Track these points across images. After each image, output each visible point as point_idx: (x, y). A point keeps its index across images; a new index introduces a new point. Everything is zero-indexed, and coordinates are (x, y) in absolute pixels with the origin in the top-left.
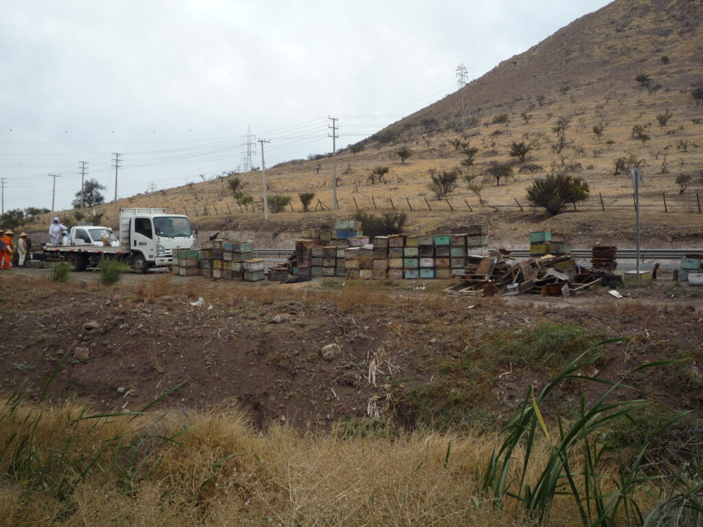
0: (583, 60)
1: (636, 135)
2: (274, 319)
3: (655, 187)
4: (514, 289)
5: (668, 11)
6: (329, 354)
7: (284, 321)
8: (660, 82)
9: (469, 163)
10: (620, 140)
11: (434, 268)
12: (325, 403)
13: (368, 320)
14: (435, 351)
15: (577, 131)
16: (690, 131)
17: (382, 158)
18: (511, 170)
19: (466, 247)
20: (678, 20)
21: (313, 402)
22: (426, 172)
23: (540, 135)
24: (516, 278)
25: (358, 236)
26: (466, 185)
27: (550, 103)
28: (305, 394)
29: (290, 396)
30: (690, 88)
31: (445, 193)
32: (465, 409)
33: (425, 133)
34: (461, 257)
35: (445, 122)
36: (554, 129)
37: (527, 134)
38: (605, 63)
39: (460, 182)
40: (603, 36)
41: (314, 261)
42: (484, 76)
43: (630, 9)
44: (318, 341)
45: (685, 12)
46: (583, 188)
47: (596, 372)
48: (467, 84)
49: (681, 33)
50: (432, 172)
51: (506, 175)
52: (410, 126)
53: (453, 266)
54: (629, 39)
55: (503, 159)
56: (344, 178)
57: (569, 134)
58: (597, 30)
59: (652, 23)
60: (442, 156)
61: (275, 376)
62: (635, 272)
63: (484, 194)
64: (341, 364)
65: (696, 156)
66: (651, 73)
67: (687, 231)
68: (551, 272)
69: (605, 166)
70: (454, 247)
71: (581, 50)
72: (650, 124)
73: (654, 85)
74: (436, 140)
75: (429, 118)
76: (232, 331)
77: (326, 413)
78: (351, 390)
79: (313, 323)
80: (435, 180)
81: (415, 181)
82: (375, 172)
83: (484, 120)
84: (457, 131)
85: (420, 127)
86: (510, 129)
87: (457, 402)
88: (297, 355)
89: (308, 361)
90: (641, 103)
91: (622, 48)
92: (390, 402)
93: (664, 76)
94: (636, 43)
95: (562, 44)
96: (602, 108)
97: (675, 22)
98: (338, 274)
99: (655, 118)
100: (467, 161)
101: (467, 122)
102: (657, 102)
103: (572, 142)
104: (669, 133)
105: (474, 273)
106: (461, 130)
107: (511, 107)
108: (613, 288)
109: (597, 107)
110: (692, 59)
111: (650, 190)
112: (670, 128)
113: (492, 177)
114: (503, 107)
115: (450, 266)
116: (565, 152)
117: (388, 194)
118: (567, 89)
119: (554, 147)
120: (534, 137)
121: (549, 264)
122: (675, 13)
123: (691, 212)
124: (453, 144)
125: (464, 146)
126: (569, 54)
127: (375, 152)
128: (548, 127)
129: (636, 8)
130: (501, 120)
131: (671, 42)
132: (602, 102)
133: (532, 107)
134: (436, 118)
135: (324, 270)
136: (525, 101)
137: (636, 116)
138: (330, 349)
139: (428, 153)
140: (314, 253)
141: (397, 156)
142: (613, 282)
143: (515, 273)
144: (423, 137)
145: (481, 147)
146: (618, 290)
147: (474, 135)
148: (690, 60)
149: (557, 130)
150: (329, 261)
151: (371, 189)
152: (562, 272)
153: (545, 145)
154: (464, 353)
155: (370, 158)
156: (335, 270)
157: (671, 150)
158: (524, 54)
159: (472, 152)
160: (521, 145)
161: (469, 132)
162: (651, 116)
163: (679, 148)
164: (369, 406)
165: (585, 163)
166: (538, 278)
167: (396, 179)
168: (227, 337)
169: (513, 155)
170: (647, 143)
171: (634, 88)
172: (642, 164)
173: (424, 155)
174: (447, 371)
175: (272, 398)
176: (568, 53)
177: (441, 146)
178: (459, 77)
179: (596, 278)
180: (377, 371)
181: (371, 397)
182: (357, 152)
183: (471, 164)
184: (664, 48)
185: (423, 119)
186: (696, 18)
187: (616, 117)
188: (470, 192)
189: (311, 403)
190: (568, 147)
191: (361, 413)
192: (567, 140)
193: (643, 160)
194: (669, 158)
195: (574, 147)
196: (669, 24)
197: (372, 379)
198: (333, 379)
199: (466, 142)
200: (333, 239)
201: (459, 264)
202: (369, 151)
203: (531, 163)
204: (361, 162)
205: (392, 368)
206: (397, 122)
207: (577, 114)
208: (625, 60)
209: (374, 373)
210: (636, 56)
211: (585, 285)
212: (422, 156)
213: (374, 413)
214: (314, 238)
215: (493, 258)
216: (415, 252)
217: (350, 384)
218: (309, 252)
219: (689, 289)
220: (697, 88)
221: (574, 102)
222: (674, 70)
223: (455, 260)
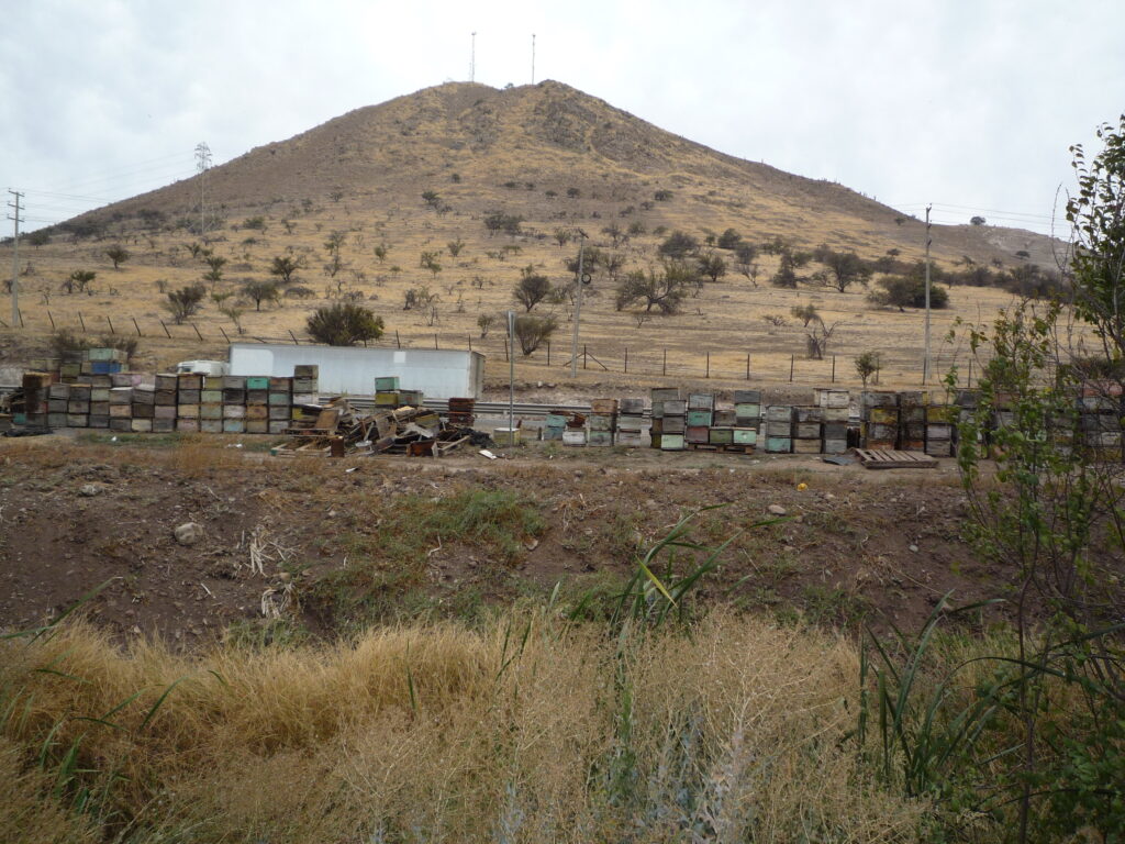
0: (360, 163)
1: (425, 263)
2: (85, 491)
3: (452, 328)
4: (368, 448)
5: (461, 120)
6: (188, 537)
7: (99, 493)
8: (449, 203)
9: (214, 277)
10: (407, 268)
11: (245, 419)
12: (196, 603)
13: (232, 489)
14: (339, 527)
15: (354, 251)
16: (483, 266)
17: (83, 258)
18: (276, 293)
19: (291, 393)
20: (471, 133)
21: (178, 604)
22: (152, 284)
23: (308, 251)
24: (368, 434)
25: (123, 371)
26: (214, 306)
27: (319, 211)
28: (163, 593)
29: (141, 599)
30: (482, 215)
31: (185, 316)
32: (397, 596)
33: (144, 229)
34: (285, 406)
35: (175, 218)
36: (326, 245)
37: (290, 247)
38: (387, 170)
39: (205, 302)
40: (385, 137)
41: (53, 405)
42: (231, 163)
43: (418, 109)
44: (164, 520)
45: (479, 124)
46: (376, 324)
47: (536, 543)
48: (207, 170)
49: (474, 150)
50: (161, 285)
51: (270, 298)
52: (121, 216)
53: (271, 417)
54: (417, 146)
55: (262, 276)
56: (22, 281)
57: (345, 254)
58: (378, 127)
59: (443, 131)
60: (174, 263)
61: (111, 572)
62: (508, 429)
63: (243, 320)
64: (207, 550)
65: (493, 295)
66: (440, 190)
67: (498, 382)
68: (412, 427)
69: (391, 298)
70: (275, 392)
71: (358, 150)
72: (441, 252)
73: (443, 206)
74: (164, 241)
75: (149, 208)
76: (23, 509)
77: (202, 617)
78: (230, 584)
79: (151, 495)
80: (172, 297)
81: (136, 295)
82: (73, 277)
83: (231, 222)
84: (193, 232)
85: (137, 220)
86: (267, 237)
87: (385, 588)
88: (139, 540)
89: (157, 548)
90: (428, 226)
91: (407, 156)
92: (292, 595)
93: (454, 196)
94: (423, 152)
95: (335, 139)
96: (383, 225)
97: (470, 135)
98: (93, 425)
99: (445, 246)
100: (212, 274)
101: (208, 221)
102: (446, 226)
103: (349, 264)
104: (462, 265)
105: (313, 426)
106: (200, 232)
107: (266, 209)
108: (484, 448)
109: (377, 223)
110: (486, 182)
111: (447, 331)
112: (462, 260)
113: (250, 300)
114: (256, 208)
115: (268, 416)
116: (340, 275)
117: (98, 311)
118: (340, 196)
119: (327, 268)
120: (299, 252)
121: (410, 418)
122: (468, 124)
123: (498, 360)
124: (190, 249)
125: (207, 253)
126: (343, 152)
127: (70, 248)
128: (318, 241)
129: (425, 111)
130: (255, 224)
131: (463, 158)
132: (384, 218)
133: (296, 213)
134: (161, 210)
135: (70, 417)
136: (286, 204)
137: (424, 240)
138: (188, 530)
139: (153, 258)
140: (54, 393)
141: (106, 256)
142: (481, 440)
143: (367, 428)
144: (144, 235)
145: (230, 258)
146: (489, 450)
147: (217, 240)
148: (483, 182)
149: (330, 247)
150: (78, 406)
151: (68, 300)
152: (424, 428)
153: (314, 264)
154: (377, 527)
155: (64, 256)
156: (88, 419)
157: (464, 286)
158: (286, 142)
159: (217, 263)
160: (286, 261)
161: (210, 234)
162: (440, 243)
163: (473, 284)
164: (264, 604)
165: (368, 291)
166: (398, 434)
167: (106, 289)
168: (15, 518)
169: (275, 272)
170: (438, 274)
171: (421, 206)
172: (435, 299)
173: (147, 260)
174: (363, 550)
175: (112, 603)
176: (342, 150)
177: (171, 250)
178: (199, 160)
179: (463, 435)
180: (262, 557)
181: (263, 591)
182: (41, 244)
183: (217, 279)
184: (456, 163)
185: (141, 208)
186: (491, 134)
187: (401, 239)
188: (225, 316)
189: (175, 606)
190: (345, 270)
191: (254, 613)
192: (343, 261)
193: (437, 295)
194: (465, 295)
195: (352, 270)
196: (461, 136)
197: (257, 567)
198: (201, 570)
199: (208, 248)
200: (84, 375)
201: (281, 414)
202: (59, 245)
203: (297, 286)
204: (48, 260)
205: (283, 551)
206: (100, 209)
207: (354, 230)
208: (409, 170)
209: (259, 560)
210: (424, 168)
211: (453, 444)
212: (144, 260)
213: (271, 611)
214: (52, 371)
215: (337, 408)
216: (218, 397)
217: (226, 576)
218: (44, 390)
219: (564, 449)
220: (490, 216)
221: (349, 213)
222: (466, 191)
223: (276, 409)
